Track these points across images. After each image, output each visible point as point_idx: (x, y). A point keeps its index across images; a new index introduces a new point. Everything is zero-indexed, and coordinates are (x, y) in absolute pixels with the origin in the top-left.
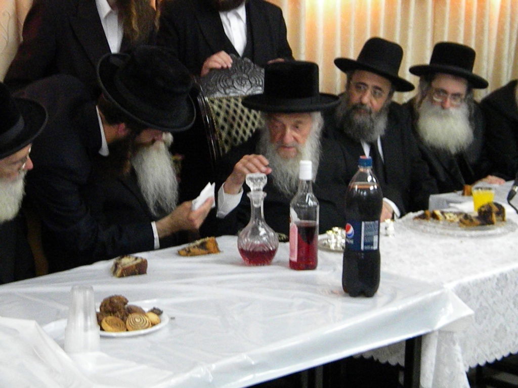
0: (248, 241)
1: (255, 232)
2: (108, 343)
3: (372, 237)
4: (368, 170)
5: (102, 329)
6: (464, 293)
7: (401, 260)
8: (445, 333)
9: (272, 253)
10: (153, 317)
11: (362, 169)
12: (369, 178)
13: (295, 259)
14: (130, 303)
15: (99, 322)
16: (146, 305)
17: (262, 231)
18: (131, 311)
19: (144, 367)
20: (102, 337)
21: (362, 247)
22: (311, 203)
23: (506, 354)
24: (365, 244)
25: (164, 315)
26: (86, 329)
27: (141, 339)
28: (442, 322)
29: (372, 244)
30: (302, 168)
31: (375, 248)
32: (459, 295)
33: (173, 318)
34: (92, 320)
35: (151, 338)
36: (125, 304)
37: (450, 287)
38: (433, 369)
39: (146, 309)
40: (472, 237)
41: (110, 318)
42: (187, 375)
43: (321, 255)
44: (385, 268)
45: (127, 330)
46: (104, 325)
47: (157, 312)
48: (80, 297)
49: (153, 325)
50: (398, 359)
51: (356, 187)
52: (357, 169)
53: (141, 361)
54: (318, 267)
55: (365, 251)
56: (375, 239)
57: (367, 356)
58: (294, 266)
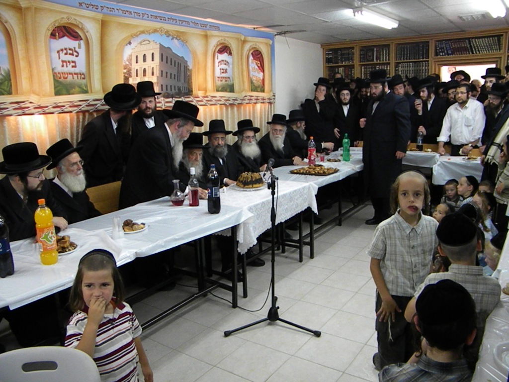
0: (173, 198)
1: (176, 194)
2: (127, 236)
3: (217, 192)
4: (214, 169)
5: (125, 231)
6: (250, 209)
7: (229, 201)
8: (245, 223)
9: (183, 201)
10: (142, 226)
11: (212, 169)
12: (215, 172)
13: (191, 203)
14: (134, 222)
15: (124, 229)
16: (139, 222)
17: (179, 194)
18: (134, 224)
19: (140, 242)
20: (125, 234)
21: (214, 196)
22: (195, 182)
23: (266, 229)
24: (215, 195)
25: (146, 225)
26: (119, 231)
27: (138, 234)
28: (242, 220)
29: (217, 195)
30: (191, 170)
31: (218, 196)
32: (249, 210)
33: (149, 226)
34: (121, 228)
35: (142, 233)
36: (132, 222)
37: (245, 208)
38: (243, 236)
39: (139, 223)
40: (253, 191)
41: (127, 227)
42: (155, 244)
43: (201, 201)
44: (222, 204)
45: (133, 231)
46: (125, 229)
47: (144, 224)
48: (116, 220)
49: (142, 228)
50: (229, 234)
51: (210, 176)
52: (210, 169)
53: (139, 240)
54: (200, 205)
55: (215, 198)
56: (218, 193)
57: (220, 234)
58: (191, 205)
